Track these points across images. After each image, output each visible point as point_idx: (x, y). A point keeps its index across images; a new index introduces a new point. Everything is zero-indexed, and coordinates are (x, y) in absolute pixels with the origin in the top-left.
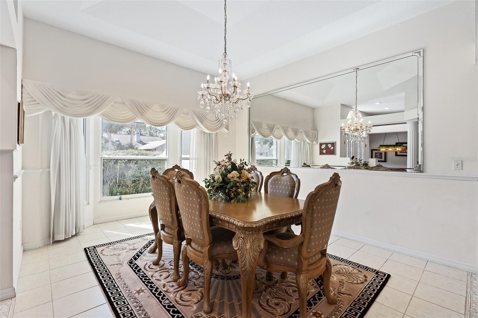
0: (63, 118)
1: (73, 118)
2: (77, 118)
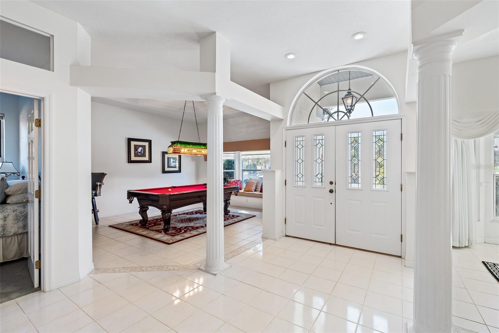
0: (456, 141)
1: (464, 140)
2: (468, 140)
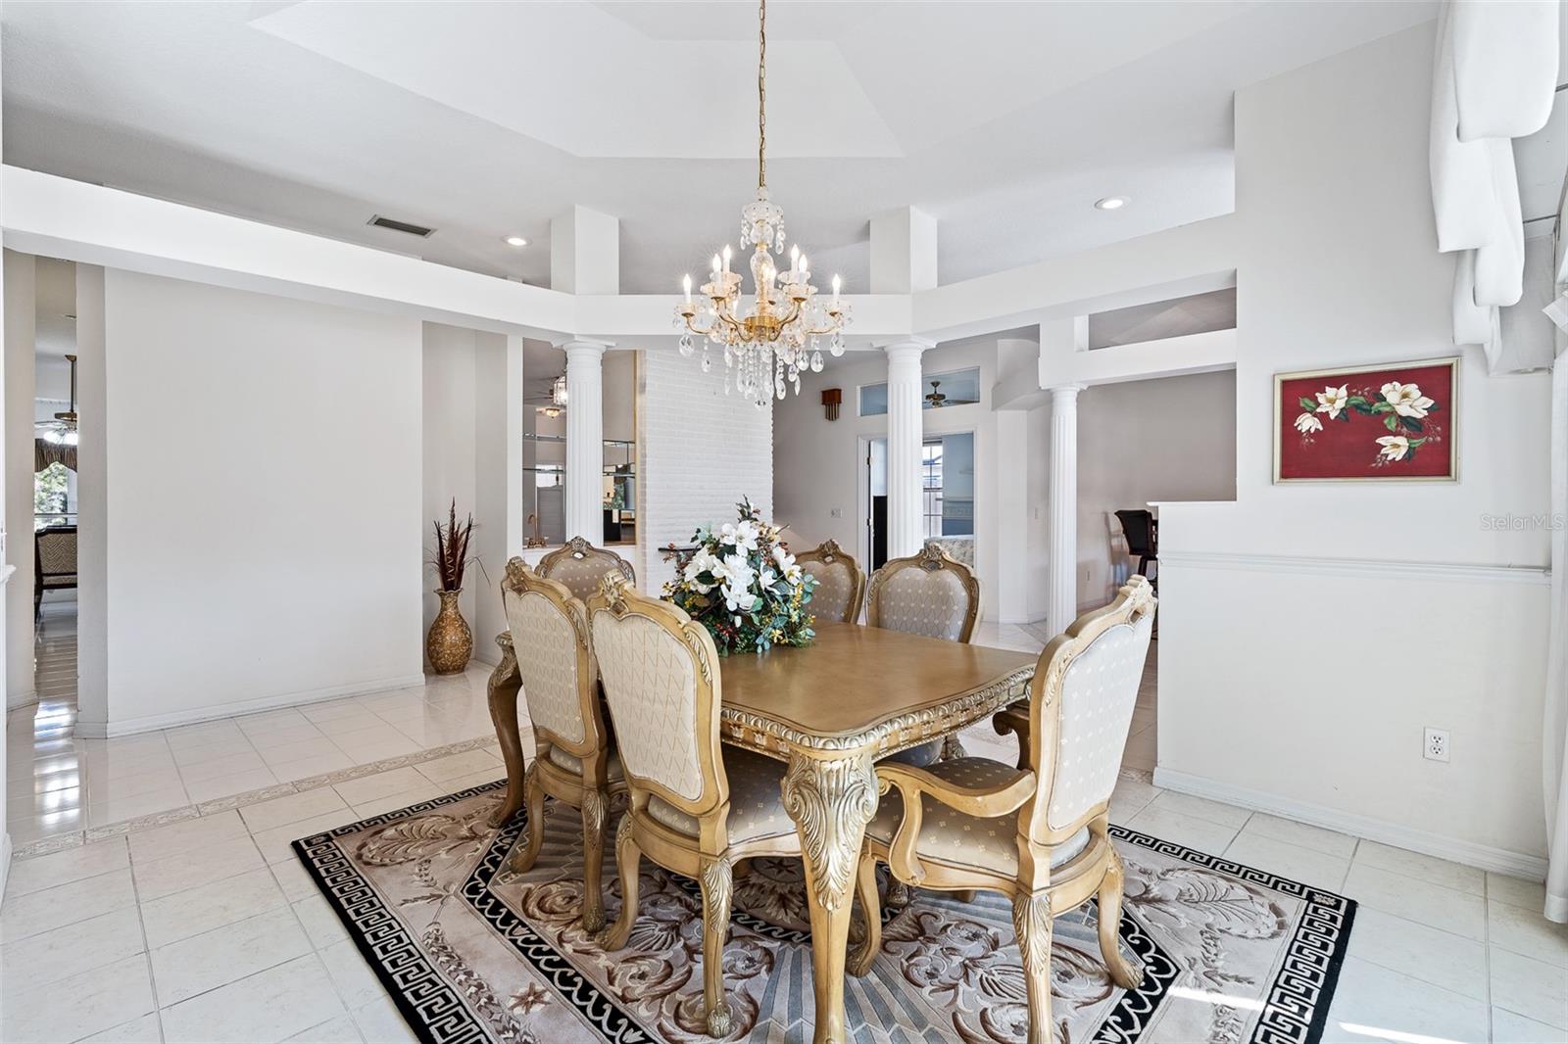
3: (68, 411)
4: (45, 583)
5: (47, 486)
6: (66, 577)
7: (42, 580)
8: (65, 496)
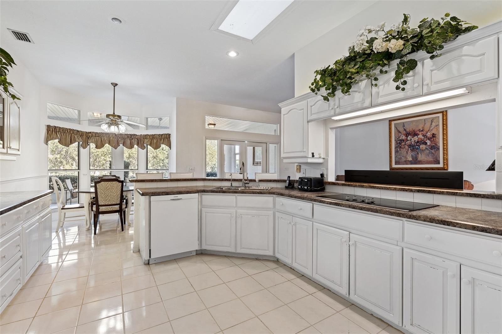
3: (112, 113)
4: (100, 210)
5: (105, 158)
6: (111, 207)
7: (99, 209)
8: (111, 162)
